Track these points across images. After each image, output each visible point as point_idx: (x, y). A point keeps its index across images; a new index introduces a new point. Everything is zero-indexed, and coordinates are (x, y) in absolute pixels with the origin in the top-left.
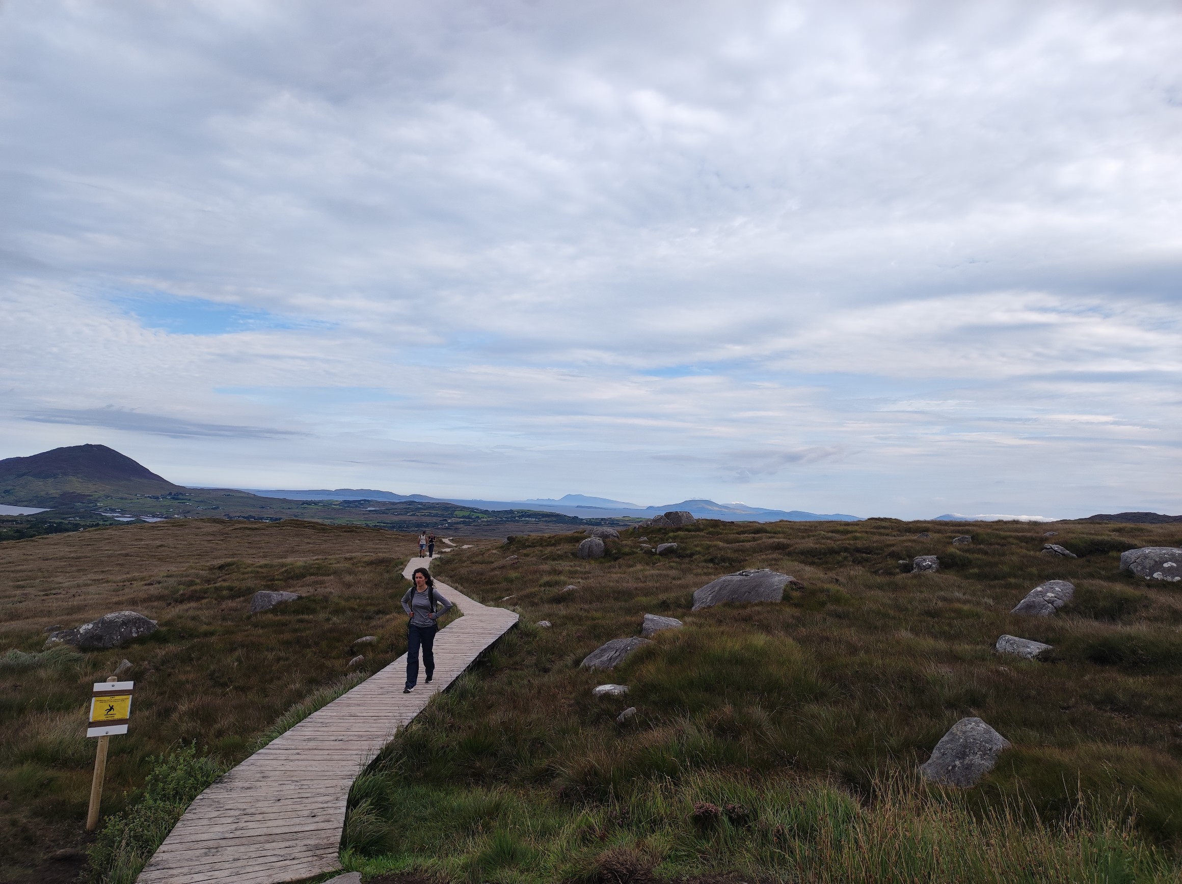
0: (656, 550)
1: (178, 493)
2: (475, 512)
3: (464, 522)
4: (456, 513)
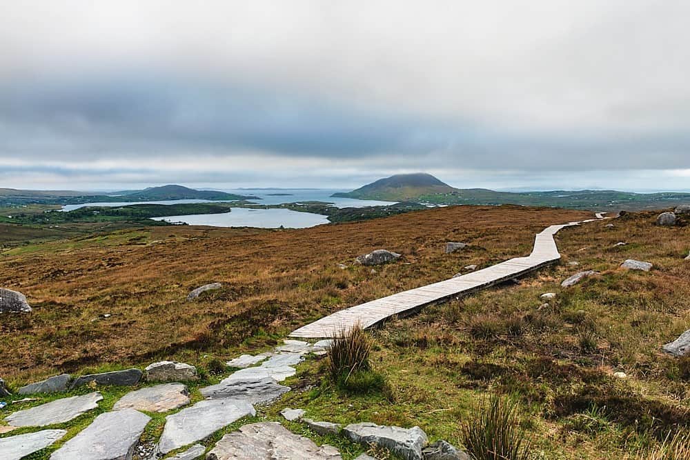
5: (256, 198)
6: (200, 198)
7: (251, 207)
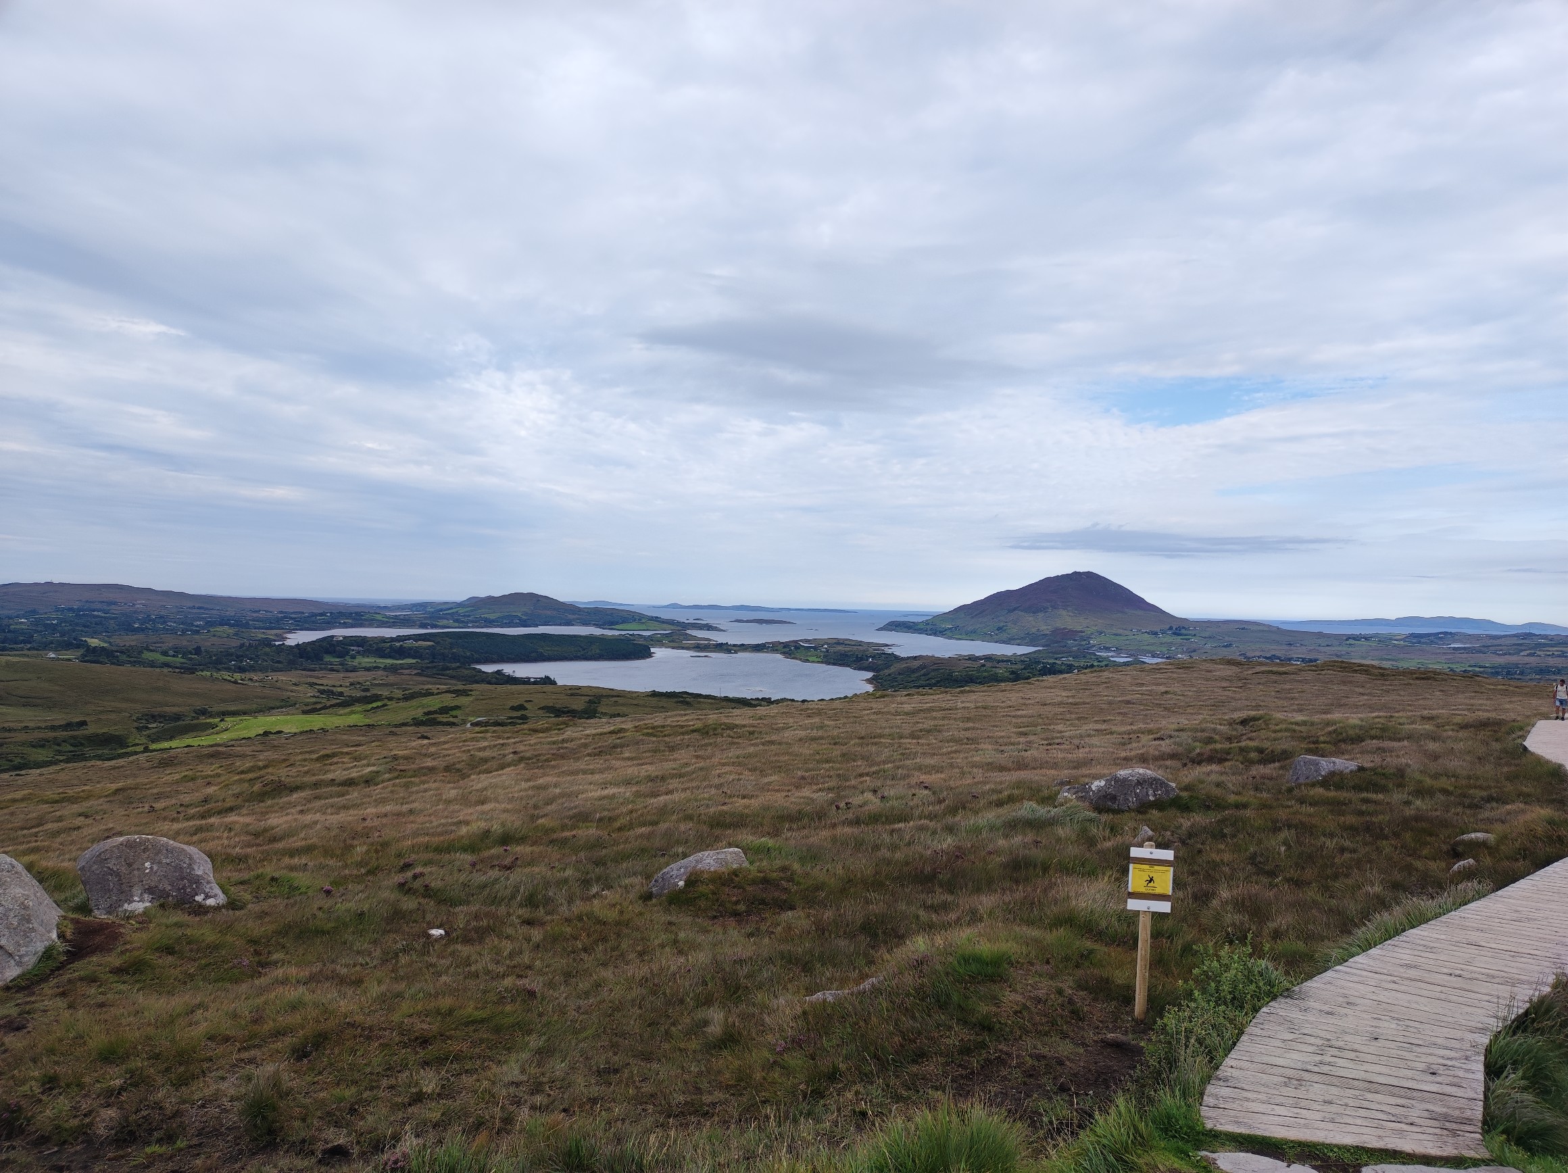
1: (1180, 628)
5: (709, 627)
6: (585, 623)
7: (698, 648)
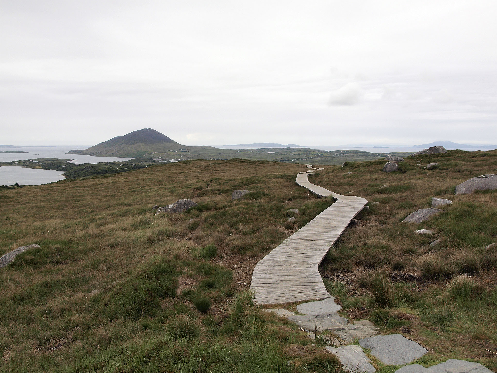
0: (426, 167)
1: (184, 149)
2: (320, 152)
3: (315, 157)
4: (311, 153)
